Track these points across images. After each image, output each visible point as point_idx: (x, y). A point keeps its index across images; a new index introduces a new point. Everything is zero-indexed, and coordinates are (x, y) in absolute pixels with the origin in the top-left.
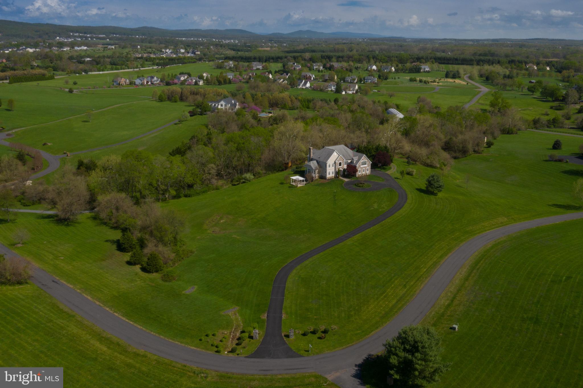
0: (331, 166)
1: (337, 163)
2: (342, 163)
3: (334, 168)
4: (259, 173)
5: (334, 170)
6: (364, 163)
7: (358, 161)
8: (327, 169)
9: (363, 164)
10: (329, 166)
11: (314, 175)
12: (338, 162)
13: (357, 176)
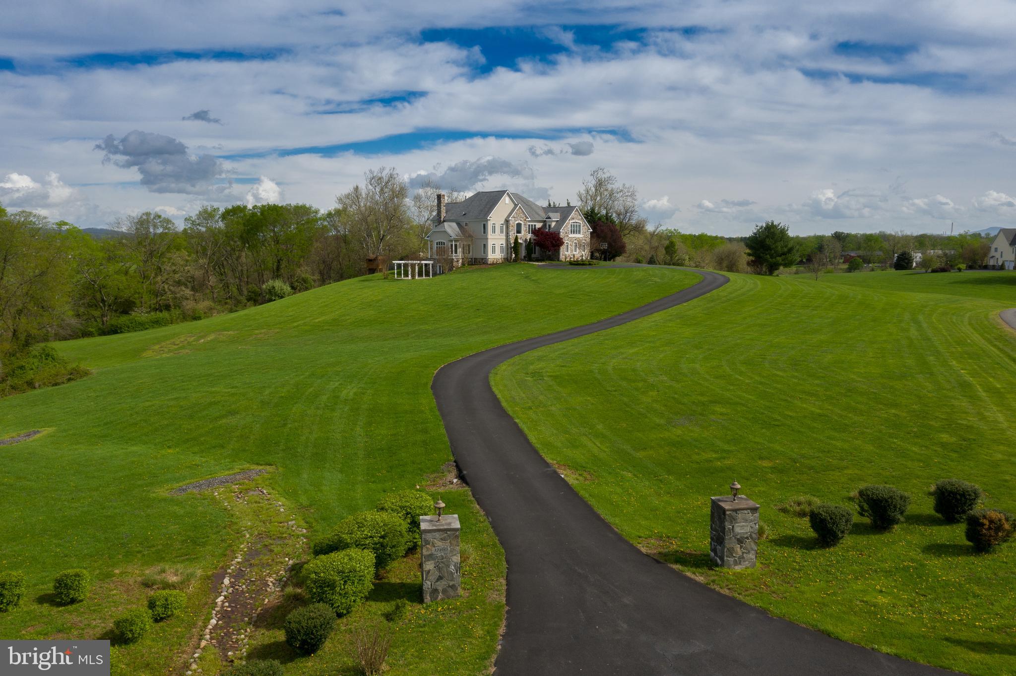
0: (498, 229)
1: (511, 222)
2: (523, 226)
3: (503, 236)
4: (305, 281)
5: (504, 242)
6: (576, 230)
7: (560, 223)
8: (489, 237)
9: (573, 232)
10: (494, 231)
11: (454, 256)
12: (513, 222)
13: (562, 257)
